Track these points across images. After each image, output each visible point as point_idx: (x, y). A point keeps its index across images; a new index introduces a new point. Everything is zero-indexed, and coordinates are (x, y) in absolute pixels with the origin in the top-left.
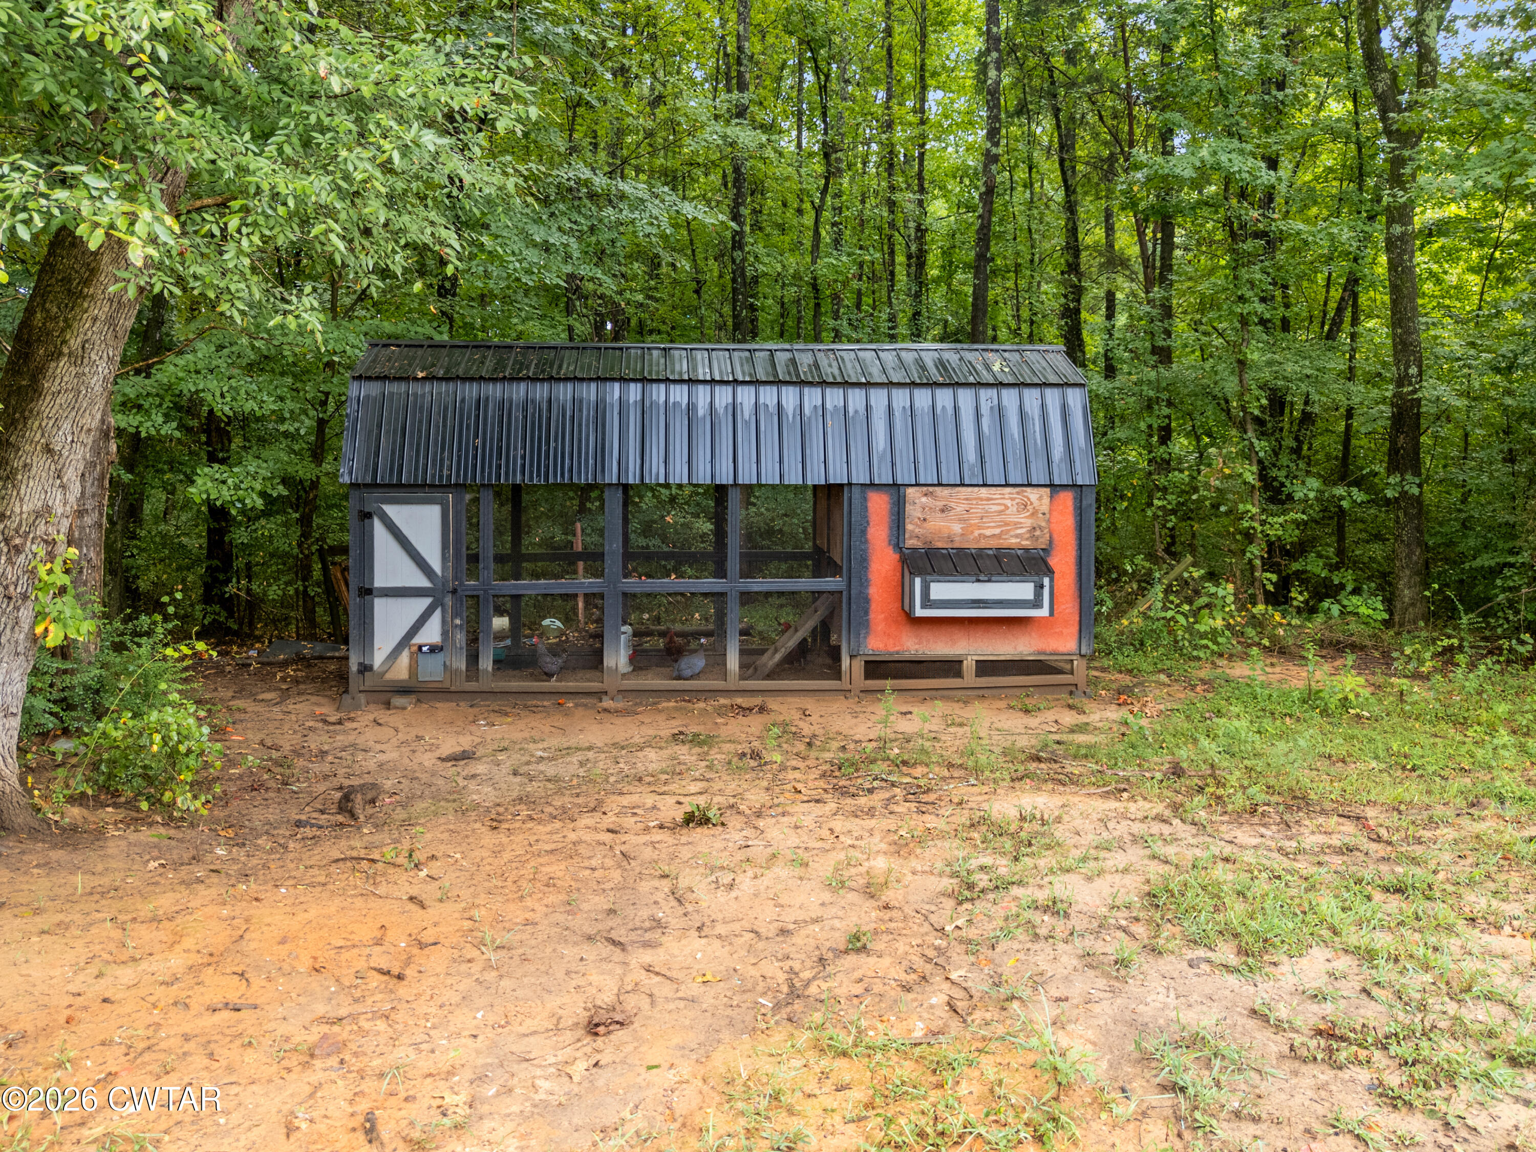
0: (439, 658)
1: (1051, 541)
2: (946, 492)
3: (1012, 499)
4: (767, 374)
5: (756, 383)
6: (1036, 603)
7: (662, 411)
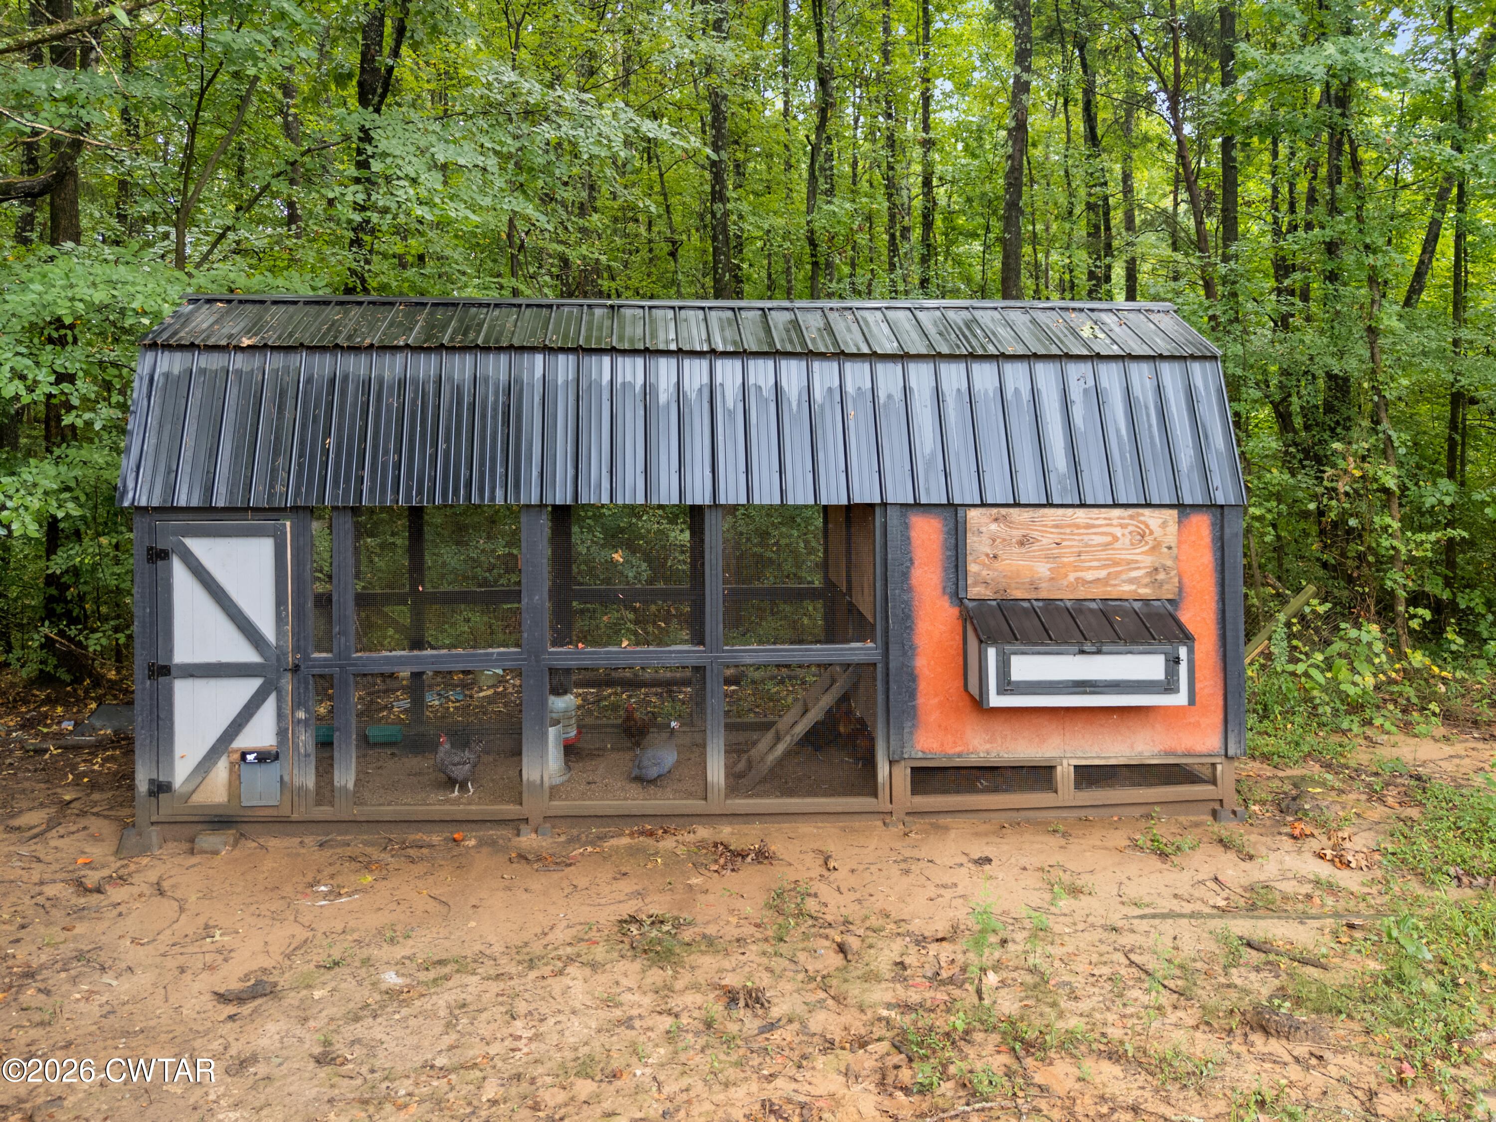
0: (273, 770)
1: (1181, 589)
2: (1024, 515)
3: (1123, 526)
4: (759, 341)
5: (742, 354)
6: (1169, 686)
7: (606, 395)
